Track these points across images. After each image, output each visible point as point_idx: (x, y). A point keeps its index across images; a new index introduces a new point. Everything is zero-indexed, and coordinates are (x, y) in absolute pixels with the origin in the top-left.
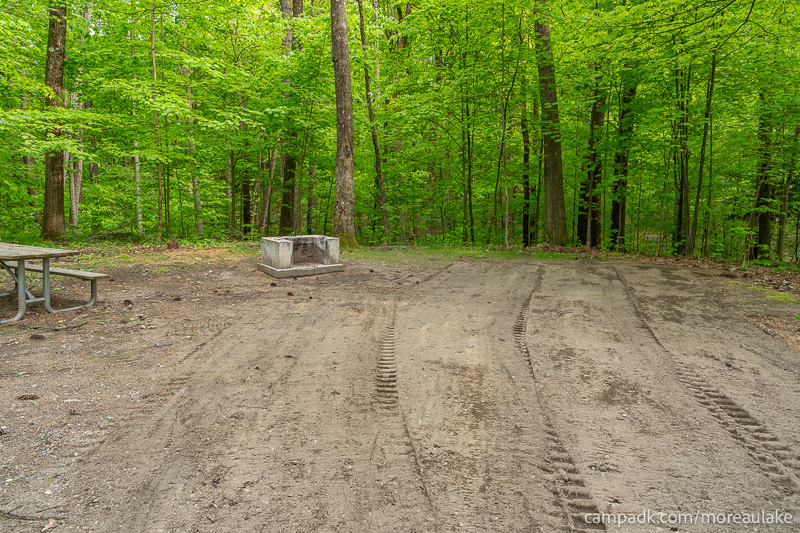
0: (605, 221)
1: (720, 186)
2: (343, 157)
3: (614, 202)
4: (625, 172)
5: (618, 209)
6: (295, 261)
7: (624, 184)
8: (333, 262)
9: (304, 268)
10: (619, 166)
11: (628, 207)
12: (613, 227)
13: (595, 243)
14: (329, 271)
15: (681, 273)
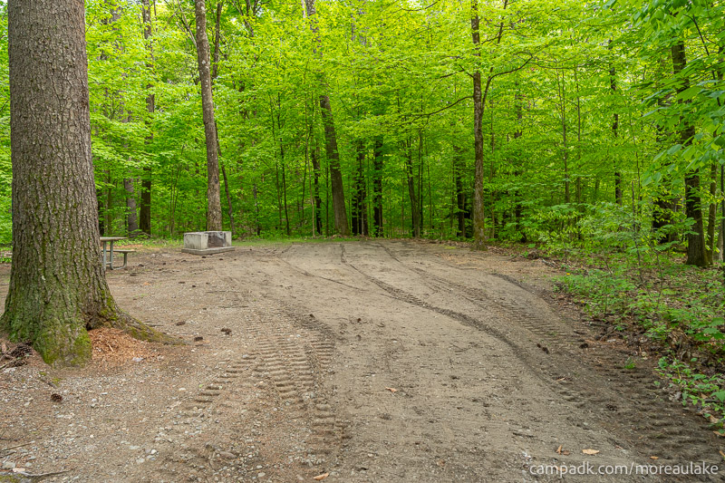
0: (371, 222)
1: (438, 196)
2: (213, 183)
3: (375, 209)
4: (380, 190)
5: (378, 212)
6: (209, 246)
7: (381, 197)
8: (228, 245)
9: (214, 249)
10: (376, 185)
11: (384, 212)
12: (376, 224)
13: (366, 233)
14: (227, 251)
15: (412, 243)
